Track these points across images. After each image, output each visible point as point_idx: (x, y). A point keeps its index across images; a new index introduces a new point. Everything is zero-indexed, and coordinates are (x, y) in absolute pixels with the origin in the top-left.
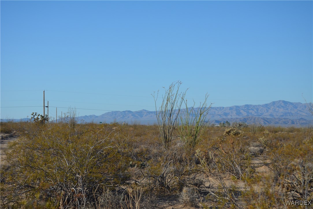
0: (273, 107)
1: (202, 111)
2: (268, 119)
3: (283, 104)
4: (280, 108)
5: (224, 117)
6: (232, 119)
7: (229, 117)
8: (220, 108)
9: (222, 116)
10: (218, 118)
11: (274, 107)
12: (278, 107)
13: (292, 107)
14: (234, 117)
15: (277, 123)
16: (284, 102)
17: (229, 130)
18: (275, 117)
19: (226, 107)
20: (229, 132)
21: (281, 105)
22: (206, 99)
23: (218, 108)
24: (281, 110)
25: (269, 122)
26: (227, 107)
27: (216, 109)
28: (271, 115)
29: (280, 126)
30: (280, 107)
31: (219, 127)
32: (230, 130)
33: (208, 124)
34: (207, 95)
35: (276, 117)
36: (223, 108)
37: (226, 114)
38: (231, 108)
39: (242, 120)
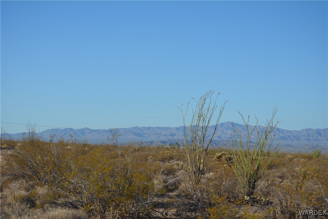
0: (221, 129)
2: (216, 141)
3: (231, 126)
4: (228, 130)
5: (171, 138)
6: (178, 140)
7: (176, 138)
8: (167, 128)
9: (168, 136)
10: (164, 139)
11: (223, 128)
12: (227, 129)
13: (241, 129)
14: (180, 138)
15: (225, 145)
16: (233, 124)
18: (223, 139)
19: (173, 128)
21: (230, 127)
23: (164, 128)
24: (230, 132)
25: (217, 144)
26: (174, 128)
27: (162, 129)
28: (219, 137)
30: (228, 128)
33: (153, 145)
35: (224, 139)
36: (170, 128)
37: (172, 135)
38: (178, 129)
39: (190, 141)
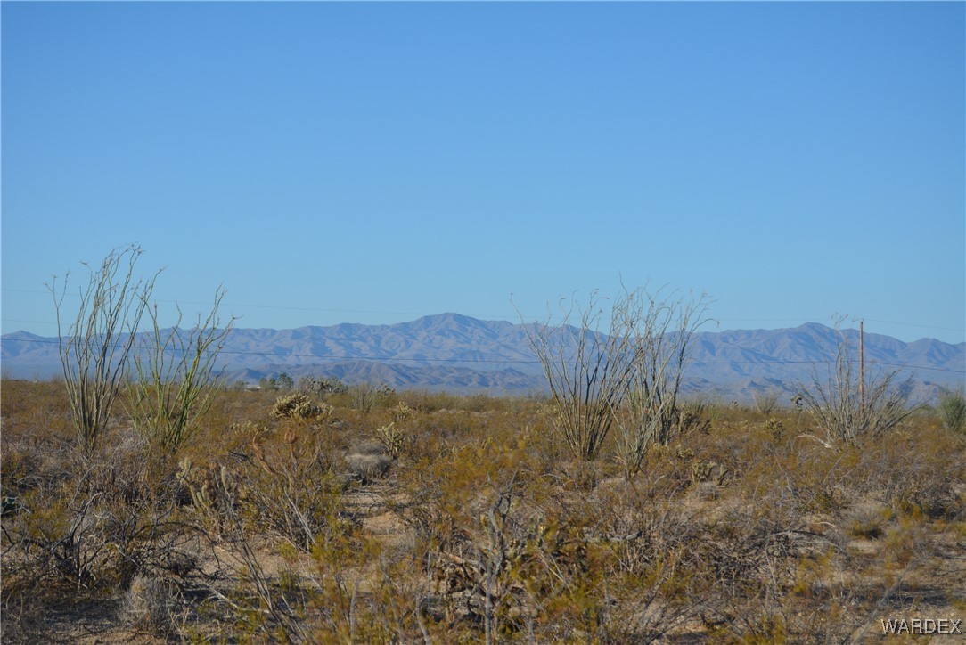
0: (426, 334)
1: (202, 342)
2: (410, 369)
3: (454, 326)
4: (445, 335)
5: (276, 361)
6: (298, 366)
7: (291, 360)
8: (264, 331)
9: (268, 356)
10: (256, 363)
11: (429, 332)
12: (441, 333)
13: (482, 334)
14: (304, 361)
15: (437, 381)
16: (458, 318)
17: (286, 400)
18: (431, 362)
19: (282, 331)
20: (289, 406)
21: (450, 328)
22: (217, 304)
23: (257, 331)
24: (450, 343)
25: (413, 378)
26: (286, 331)
27: (251, 336)
28: (418, 358)
29: (444, 393)
30: (446, 333)
31: (258, 390)
32: (292, 402)
33: (222, 382)
34: (220, 292)
35: (433, 364)
36: (274, 332)
37: (281, 352)
38: (297, 334)
39: (332, 371)
